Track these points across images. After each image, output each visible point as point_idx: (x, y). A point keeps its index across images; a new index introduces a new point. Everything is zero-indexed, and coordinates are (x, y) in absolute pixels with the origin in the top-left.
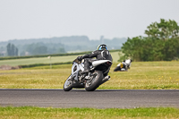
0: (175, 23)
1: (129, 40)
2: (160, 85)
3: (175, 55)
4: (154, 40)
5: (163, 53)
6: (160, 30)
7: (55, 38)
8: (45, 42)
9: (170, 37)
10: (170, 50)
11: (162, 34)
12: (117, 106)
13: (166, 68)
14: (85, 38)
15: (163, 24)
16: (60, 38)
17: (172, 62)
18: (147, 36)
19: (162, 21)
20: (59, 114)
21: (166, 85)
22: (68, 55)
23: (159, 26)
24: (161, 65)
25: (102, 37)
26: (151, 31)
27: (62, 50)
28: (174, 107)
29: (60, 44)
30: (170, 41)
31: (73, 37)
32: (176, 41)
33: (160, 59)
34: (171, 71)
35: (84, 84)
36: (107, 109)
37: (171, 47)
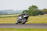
0: (36, 6)
1: (24, 11)
2: (32, 22)
3: (36, 15)
4: (31, 11)
5: (33, 14)
6: (32, 8)
7: (5, 10)
8: (2, 11)
9: (35, 10)
10: (35, 13)
11: (33, 9)
12: (21, 28)
13: (34, 18)
14: (12, 10)
15: (33, 7)
16: (6, 10)
17: (35, 16)
18: (29, 10)
19: (33, 6)
20: (6, 30)
21: (34, 22)
22: (8, 15)
23: (32, 7)
24: (33, 17)
25: (17, 10)
26: (30, 8)
27: (7, 13)
28: (36, 28)
29: (6, 12)
30: (35, 11)
31: (9, 10)
32: (36, 11)
33: (32, 16)
34: (35, 19)
35: (21, 22)
36: (18, 29)
37: (35, 12)
